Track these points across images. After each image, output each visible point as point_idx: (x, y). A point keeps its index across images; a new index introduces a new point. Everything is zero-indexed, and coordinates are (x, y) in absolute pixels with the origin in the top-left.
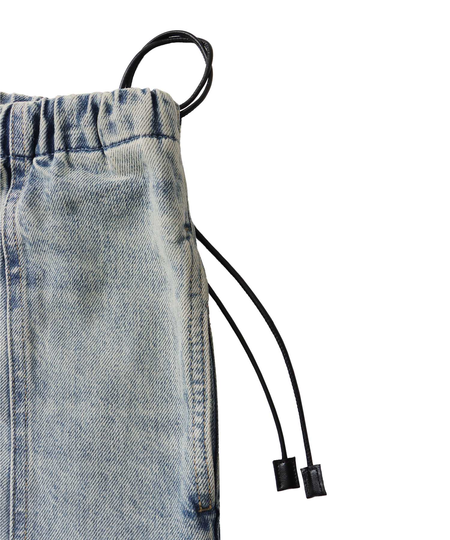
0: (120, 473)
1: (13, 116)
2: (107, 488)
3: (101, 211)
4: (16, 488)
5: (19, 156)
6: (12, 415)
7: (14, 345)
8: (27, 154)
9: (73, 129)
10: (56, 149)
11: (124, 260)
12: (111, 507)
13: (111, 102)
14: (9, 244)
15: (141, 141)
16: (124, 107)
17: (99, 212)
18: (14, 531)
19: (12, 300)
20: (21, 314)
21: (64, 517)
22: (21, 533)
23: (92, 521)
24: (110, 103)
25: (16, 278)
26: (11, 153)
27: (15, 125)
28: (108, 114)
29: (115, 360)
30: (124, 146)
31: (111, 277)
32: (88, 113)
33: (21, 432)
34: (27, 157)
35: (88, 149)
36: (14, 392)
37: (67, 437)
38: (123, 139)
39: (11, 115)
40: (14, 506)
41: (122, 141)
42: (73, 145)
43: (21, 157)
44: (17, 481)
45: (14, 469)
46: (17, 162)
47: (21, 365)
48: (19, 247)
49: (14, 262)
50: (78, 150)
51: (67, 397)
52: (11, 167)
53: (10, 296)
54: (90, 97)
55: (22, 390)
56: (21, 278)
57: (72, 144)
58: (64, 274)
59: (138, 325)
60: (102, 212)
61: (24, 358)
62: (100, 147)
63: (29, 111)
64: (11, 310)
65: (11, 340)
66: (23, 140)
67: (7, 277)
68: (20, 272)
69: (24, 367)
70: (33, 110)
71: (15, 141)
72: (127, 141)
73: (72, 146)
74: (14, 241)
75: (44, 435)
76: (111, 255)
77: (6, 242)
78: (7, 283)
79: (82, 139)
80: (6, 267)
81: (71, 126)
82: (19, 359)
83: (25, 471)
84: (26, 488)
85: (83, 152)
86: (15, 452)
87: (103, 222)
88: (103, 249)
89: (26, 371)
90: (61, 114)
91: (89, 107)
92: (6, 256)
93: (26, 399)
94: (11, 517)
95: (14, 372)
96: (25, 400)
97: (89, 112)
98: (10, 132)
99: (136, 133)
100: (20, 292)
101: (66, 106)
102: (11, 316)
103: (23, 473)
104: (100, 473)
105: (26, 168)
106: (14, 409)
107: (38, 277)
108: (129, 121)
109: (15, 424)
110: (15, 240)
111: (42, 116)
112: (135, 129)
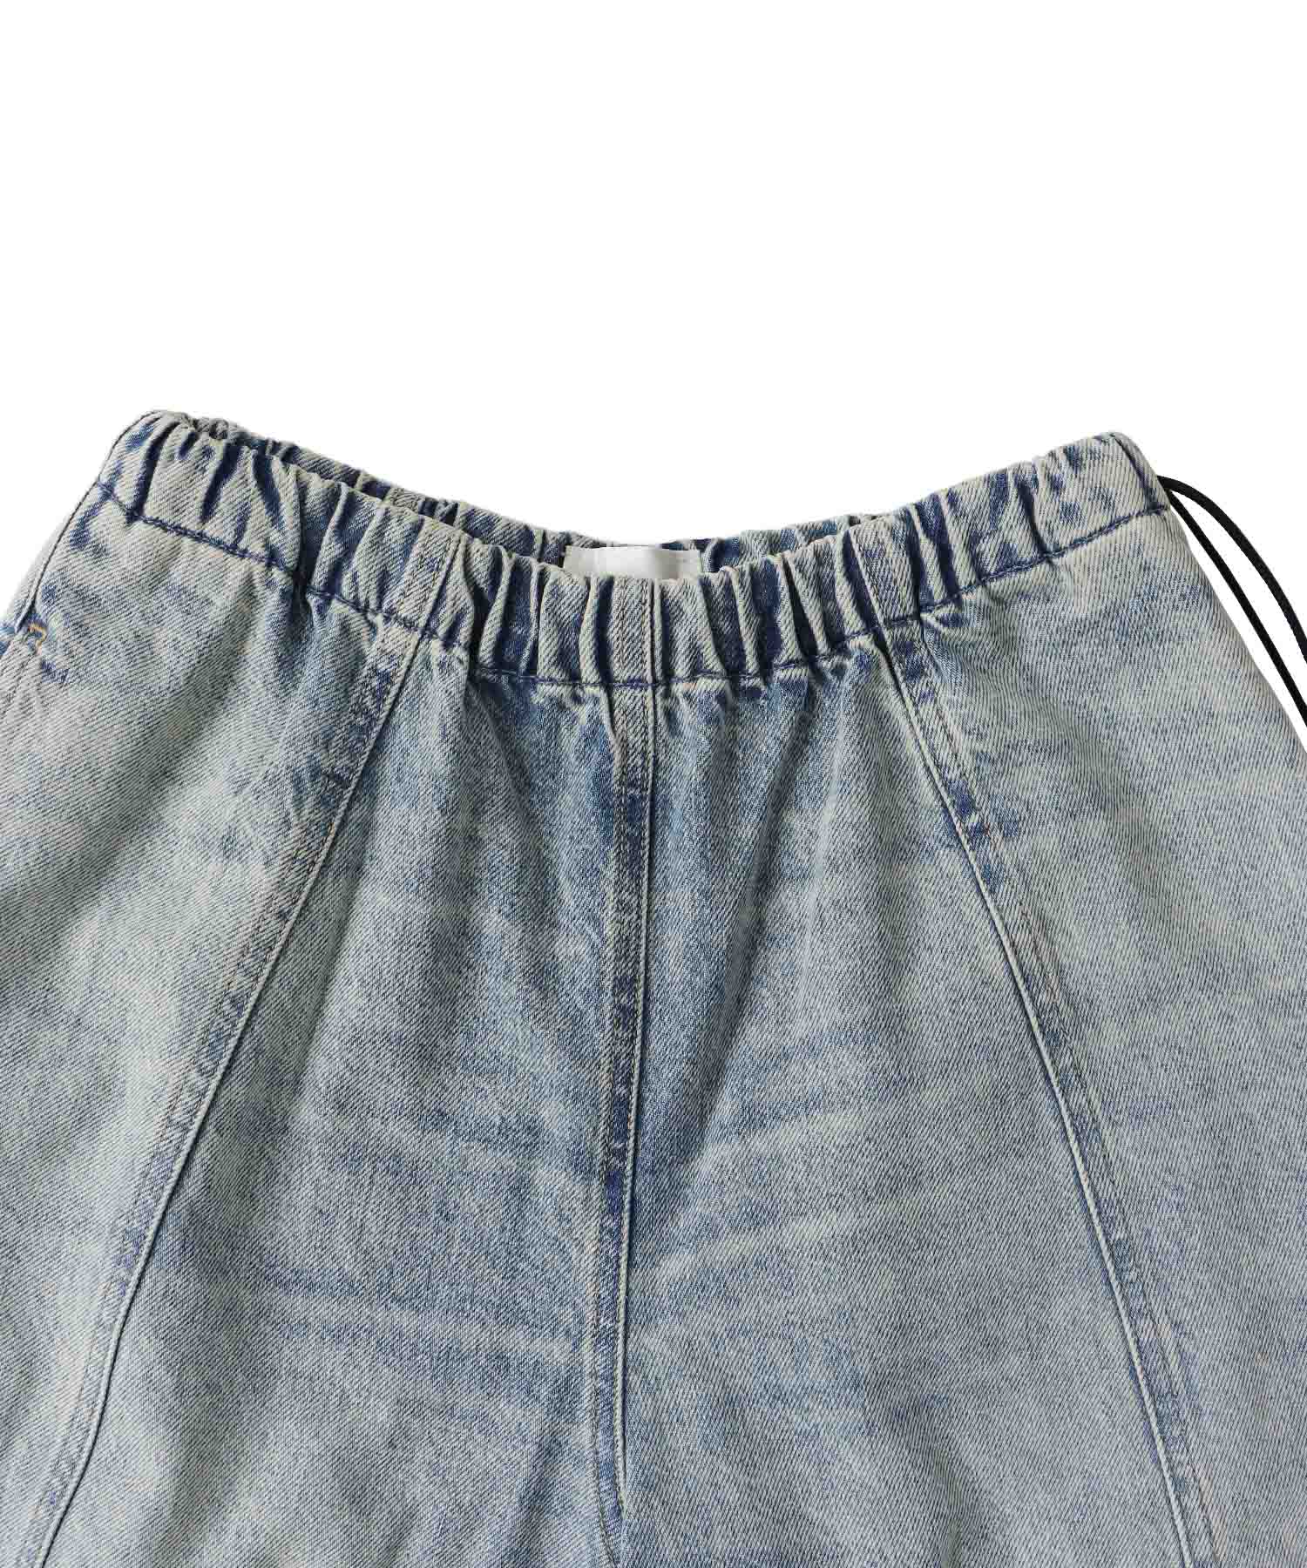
0: (1271, 1104)
1: (862, 555)
2: (1258, 1136)
3: (1080, 668)
4: (1100, 1201)
5: (898, 619)
6: (1052, 1076)
7: (1020, 951)
8: (911, 611)
9: (986, 540)
10: (962, 586)
11: (1148, 740)
12: (1276, 1167)
13: (1056, 473)
14: (949, 777)
15: (1135, 524)
16: (1084, 473)
17: (1077, 670)
18: (1119, 1277)
19: (988, 875)
20: (1013, 893)
21: (1204, 1216)
22: (1132, 1275)
23: (1253, 1202)
24: (1054, 474)
25: (981, 831)
26: (881, 621)
27: (873, 568)
28: (1055, 493)
29: (1195, 916)
30: (1101, 541)
31: (1136, 776)
32: (1013, 503)
33: (1078, 1099)
34: (911, 616)
35: (1022, 567)
36: (1044, 1034)
37: (1162, 1075)
38: (1098, 529)
39: (858, 555)
40: (1106, 1234)
41: (1095, 533)
42: (991, 568)
43: (902, 621)
44: (1098, 1188)
45: (1087, 1169)
46: (898, 632)
47: (1041, 982)
48: (967, 775)
49: (966, 807)
50: (1001, 573)
51: (1138, 1007)
52: (888, 643)
53: (980, 868)
54: (1010, 474)
55: (1055, 1026)
56: (987, 829)
57: (989, 567)
58: (1072, 789)
59: (1213, 842)
60: (1082, 670)
61: (1043, 968)
62: (1044, 553)
63: (894, 536)
64: (992, 892)
65: (1013, 944)
66: (897, 590)
67: (963, 838)
68: (983, 820)
69: (1047, 984)
70: (901, 531)
71: (884, 596)
72: (1105, 530)
73: (988, 570)
74: (956, 767)
75: (1120, 1088)
76: (1123, 739)
77: (941, 777)
78: (967, 847)
79: (1006, 551)
80: (955, 819)
81: (981, 537)
82: (1035, 973)
83: (1107, 1165)
84: (1116, 1195)
85: (1014, 575)
86: (1078, 1140)
87: (1089, 687)
88: (1105, 732)
89: (1052, 989)
90: (961, 520)
91: (1013, 492)
92: (948, 802)
93: (1069, 1038)
94: (1106, 1255)
95: (1033, 1000)
96: (1066, 1041)
97: (1013, 500)
98: (868, 585)
99: (1121, 513)
100: (995, 854)
101: (968, 503)
102: (996, 901)
103: (1103, 1170)
104: (1238, 1114)
105: (915, 637)
106: (1053, 1063)
107: (1020, 818)
108: (1103, 496)
109: (1062, 1089)
110: (959, 766)
111: (922, 536)
112: (1119, 506)
